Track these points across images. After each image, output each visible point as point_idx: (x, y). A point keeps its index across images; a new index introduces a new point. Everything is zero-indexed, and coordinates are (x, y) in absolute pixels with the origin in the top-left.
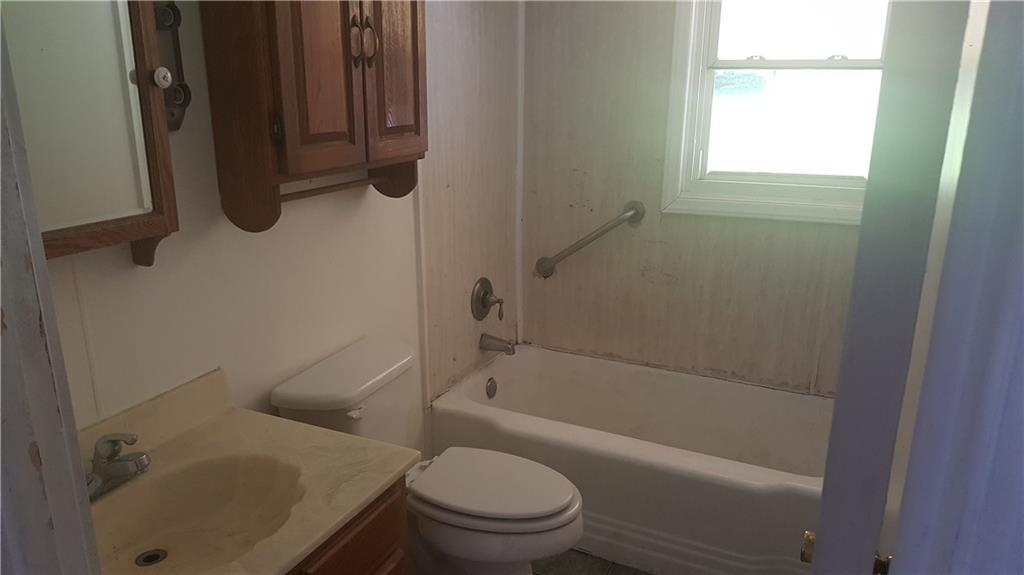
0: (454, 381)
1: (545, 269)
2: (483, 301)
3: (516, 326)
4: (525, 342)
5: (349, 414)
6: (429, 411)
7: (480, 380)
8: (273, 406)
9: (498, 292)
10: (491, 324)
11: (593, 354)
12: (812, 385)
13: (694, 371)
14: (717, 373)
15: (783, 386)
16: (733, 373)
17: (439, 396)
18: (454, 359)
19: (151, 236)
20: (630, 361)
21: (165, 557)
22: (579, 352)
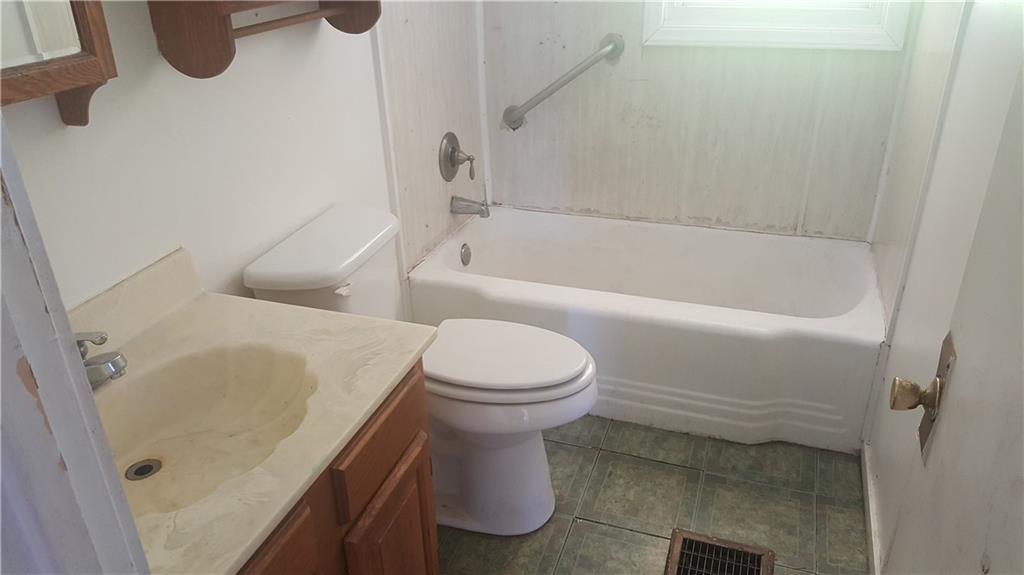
0: (428, 250)
1: (513, 119)
2: (451, 160)
3: (484, 186)
4: (495, 204)
5: (337, 291)
6: (407, 284)
7: (453, 246)
8: (245, 288)
9: (465, 148)
10: (462, 184)
11: (570, 211)
12: (799, 226)
13: (677, 220)
14: (701, 221)
15: (770, 228)
16: (719, 220)
17: (414, 268)
18: (427, 226)
19: (85, 84)
20: (609, 216)
21: (158, 469)
22: (555, 210)
